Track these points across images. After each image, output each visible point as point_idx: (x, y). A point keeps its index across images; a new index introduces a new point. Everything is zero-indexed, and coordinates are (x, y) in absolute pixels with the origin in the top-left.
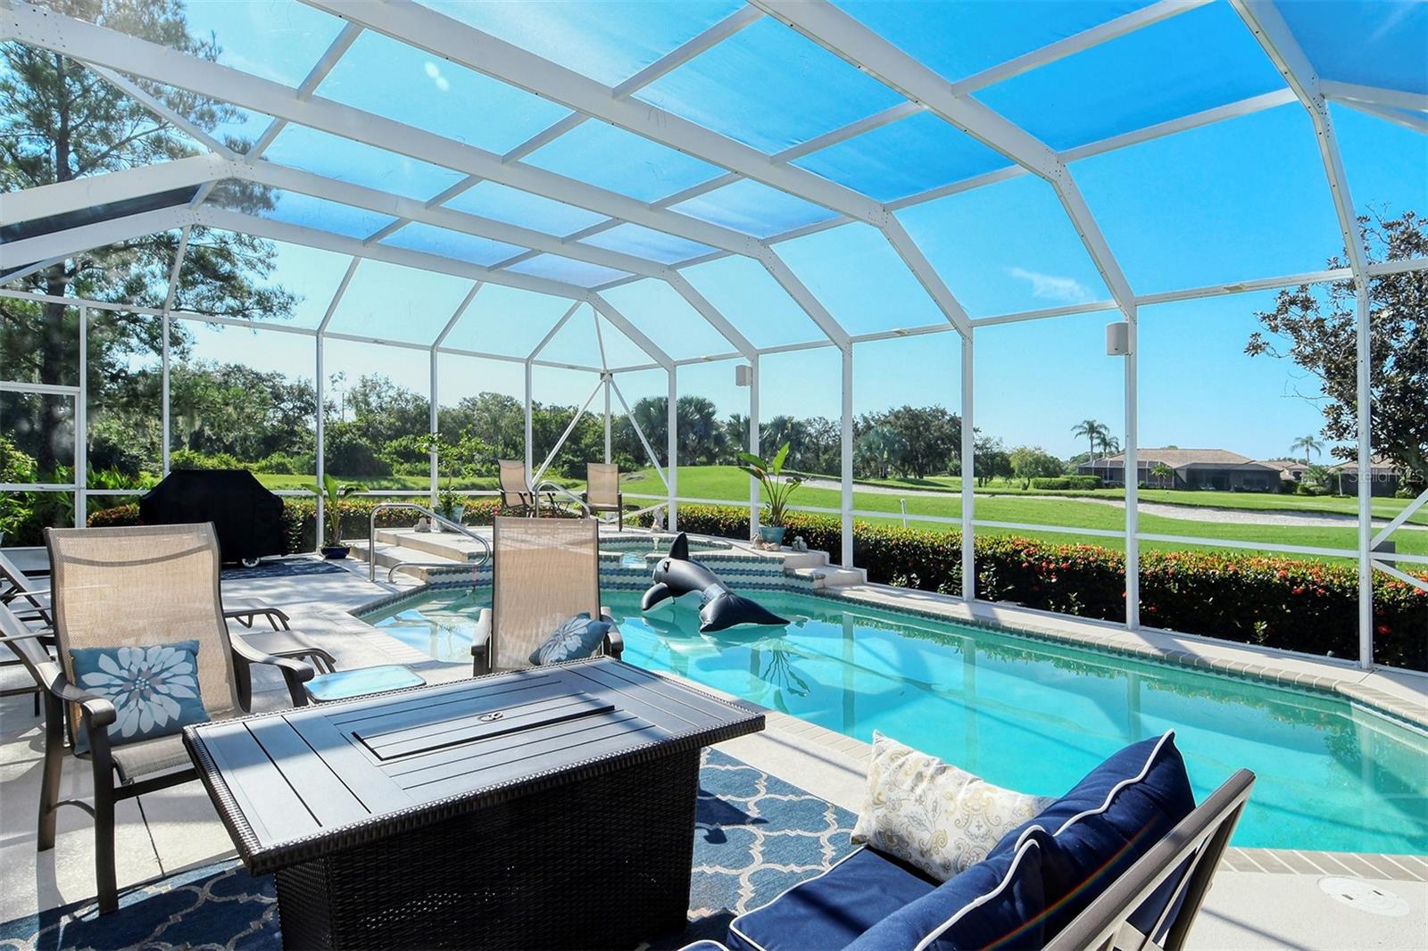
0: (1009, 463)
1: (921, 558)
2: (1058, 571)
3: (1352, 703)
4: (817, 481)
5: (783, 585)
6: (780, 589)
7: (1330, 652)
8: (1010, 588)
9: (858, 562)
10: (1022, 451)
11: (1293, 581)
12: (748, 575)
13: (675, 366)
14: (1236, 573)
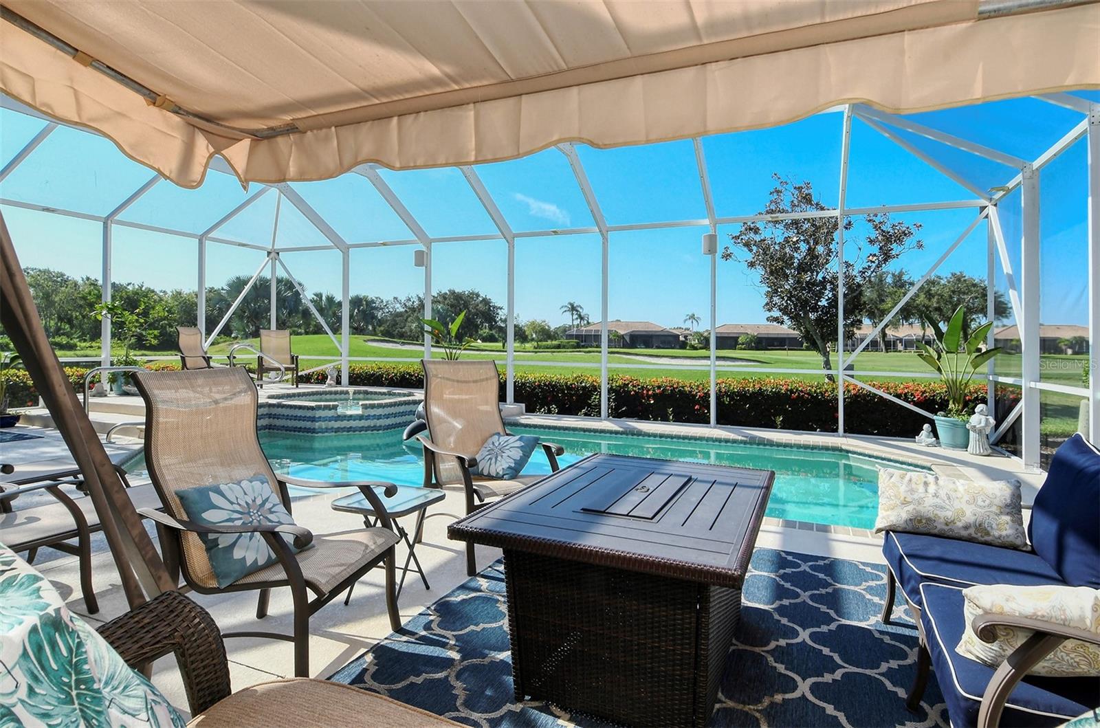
0: (525, 332)
1: (558, 393)
2: (655, 396)
7: (818, 430)
8: (624, 409)
9: (517, 400)
10: (533, 323)
11: (791, 391)
13: (348, 248)
14: (760, 389)
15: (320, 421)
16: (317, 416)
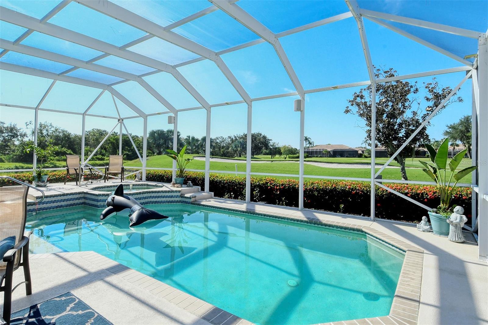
0: (281, 150)
1: (234, 186)
2: (280, 189)
3: (367, 235)
4: (214, 159)
5: (180, 201)
6: (179, 203)
7: (362, 214)
8: (264, 196)
9: (211, 190)
10: (285, 146)
11: (352, 189)
12: (166, 198)
13: (147, 116)
14: (335, 187)
15: (101, 201)
16: (99, 199)
